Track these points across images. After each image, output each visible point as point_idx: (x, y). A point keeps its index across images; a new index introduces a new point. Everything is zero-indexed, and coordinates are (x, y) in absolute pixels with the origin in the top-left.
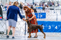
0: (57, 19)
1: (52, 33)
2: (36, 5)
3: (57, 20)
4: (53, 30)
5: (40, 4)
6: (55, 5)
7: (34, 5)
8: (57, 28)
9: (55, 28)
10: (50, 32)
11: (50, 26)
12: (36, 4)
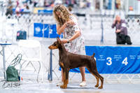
0: (102, 38)
1: (115, 75)
2: (37, 5)
4: (118, 69)
5: (45, 3)
8: (126, 63)
9: (123, 63)
10: (111, 73)
11: (110, 59)
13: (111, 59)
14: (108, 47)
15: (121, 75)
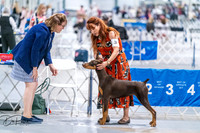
0: (194, 60)
1: (178, 108)
3: (193, 65)
4: (182, 100)
5: (138, 13)
6: (186, 16)
7: (120, 15)
8: (193, 93)
9: (189, 91)
10: (172, 105)
11: (170, 86)
12: (124, 14)
13: (172, 86)
14: (168, 71)
15: (186, 108)
